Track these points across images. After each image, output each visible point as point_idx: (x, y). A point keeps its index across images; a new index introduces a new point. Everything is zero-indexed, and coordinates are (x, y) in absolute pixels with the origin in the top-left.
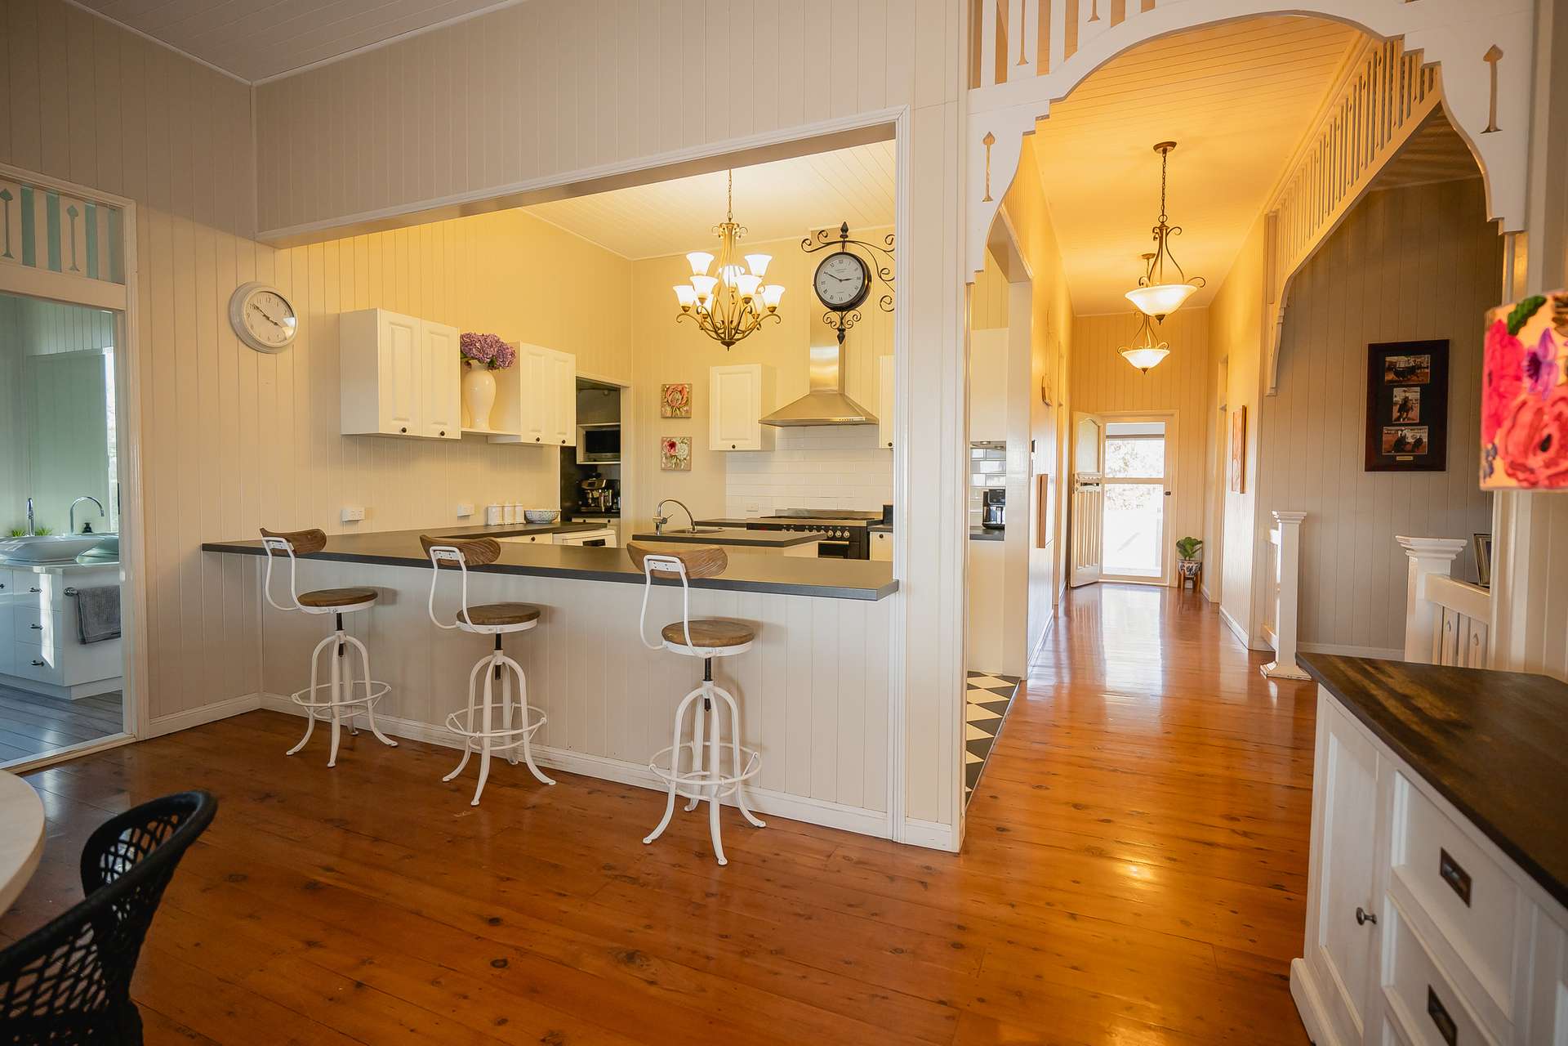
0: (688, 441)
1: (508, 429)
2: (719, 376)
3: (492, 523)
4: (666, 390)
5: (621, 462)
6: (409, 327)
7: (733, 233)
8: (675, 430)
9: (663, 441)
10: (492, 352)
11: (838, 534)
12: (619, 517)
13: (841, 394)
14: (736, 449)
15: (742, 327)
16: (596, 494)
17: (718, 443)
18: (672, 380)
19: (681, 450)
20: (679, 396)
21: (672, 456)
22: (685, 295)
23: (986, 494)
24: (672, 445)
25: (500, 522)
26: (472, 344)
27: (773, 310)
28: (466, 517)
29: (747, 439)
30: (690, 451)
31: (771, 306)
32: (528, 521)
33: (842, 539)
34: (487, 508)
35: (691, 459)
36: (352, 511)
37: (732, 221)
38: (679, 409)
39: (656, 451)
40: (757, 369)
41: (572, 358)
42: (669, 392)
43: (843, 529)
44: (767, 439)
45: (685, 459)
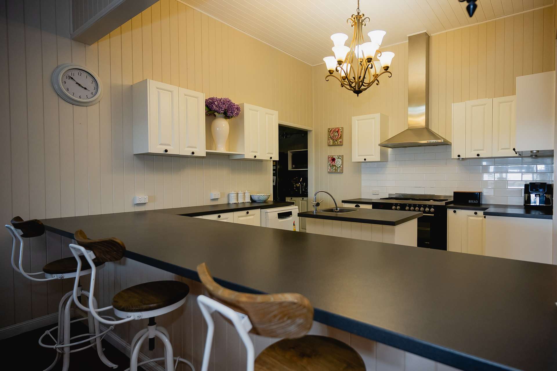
0: (341, 157)
1: (237, 151)
2: (357, 121)
3: (231, 202)
4: (330, 131)
5: (309, 169)
6: (171, 92)
7: (361, 21)
8: (335, 152)
9: (329, 158)
10: (224, 107)
11: (427, 209)
12: (307, 197)
13: (426, 128)
14: (366, 161)
15: (366, 81)
16: (298, 185)
17: (357, 158)
18: (333, 126)
19: (338, 162)
20: (336, 134)
21: (333, 165)
22: (331, 63)
23: (526, 186)
24: (333, 160)
25: (235, 202)
26: (213, 103)
27: (386, 68)
28: (216, 199)
29: (373, 155)
30: (343, 162)
31: (385, 66)
32: (253, 201)
33: (429, 212)
34: (229, 195)
35: (343, 166)
36: (141, 198)
37: (360, 14)
38: (337, 141)
39: (325, 163)
40: (378, 116)
41: (276, 113)
42: (332, 132)
43: (430, 207)
44: (383, 155)
45: (340, 167)
